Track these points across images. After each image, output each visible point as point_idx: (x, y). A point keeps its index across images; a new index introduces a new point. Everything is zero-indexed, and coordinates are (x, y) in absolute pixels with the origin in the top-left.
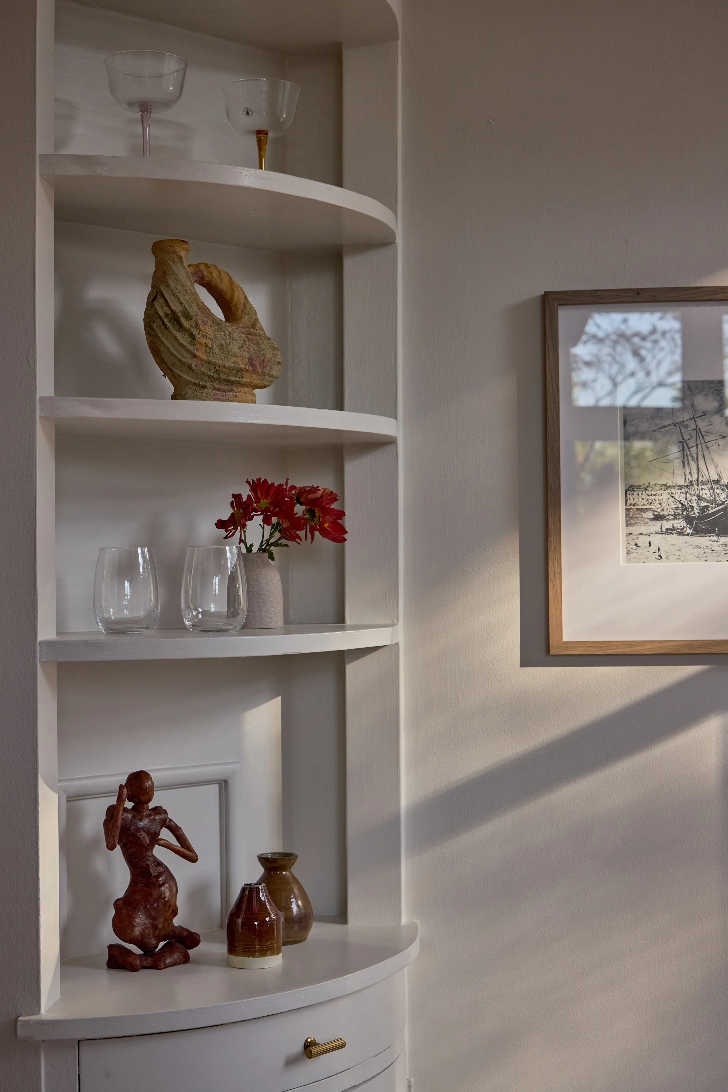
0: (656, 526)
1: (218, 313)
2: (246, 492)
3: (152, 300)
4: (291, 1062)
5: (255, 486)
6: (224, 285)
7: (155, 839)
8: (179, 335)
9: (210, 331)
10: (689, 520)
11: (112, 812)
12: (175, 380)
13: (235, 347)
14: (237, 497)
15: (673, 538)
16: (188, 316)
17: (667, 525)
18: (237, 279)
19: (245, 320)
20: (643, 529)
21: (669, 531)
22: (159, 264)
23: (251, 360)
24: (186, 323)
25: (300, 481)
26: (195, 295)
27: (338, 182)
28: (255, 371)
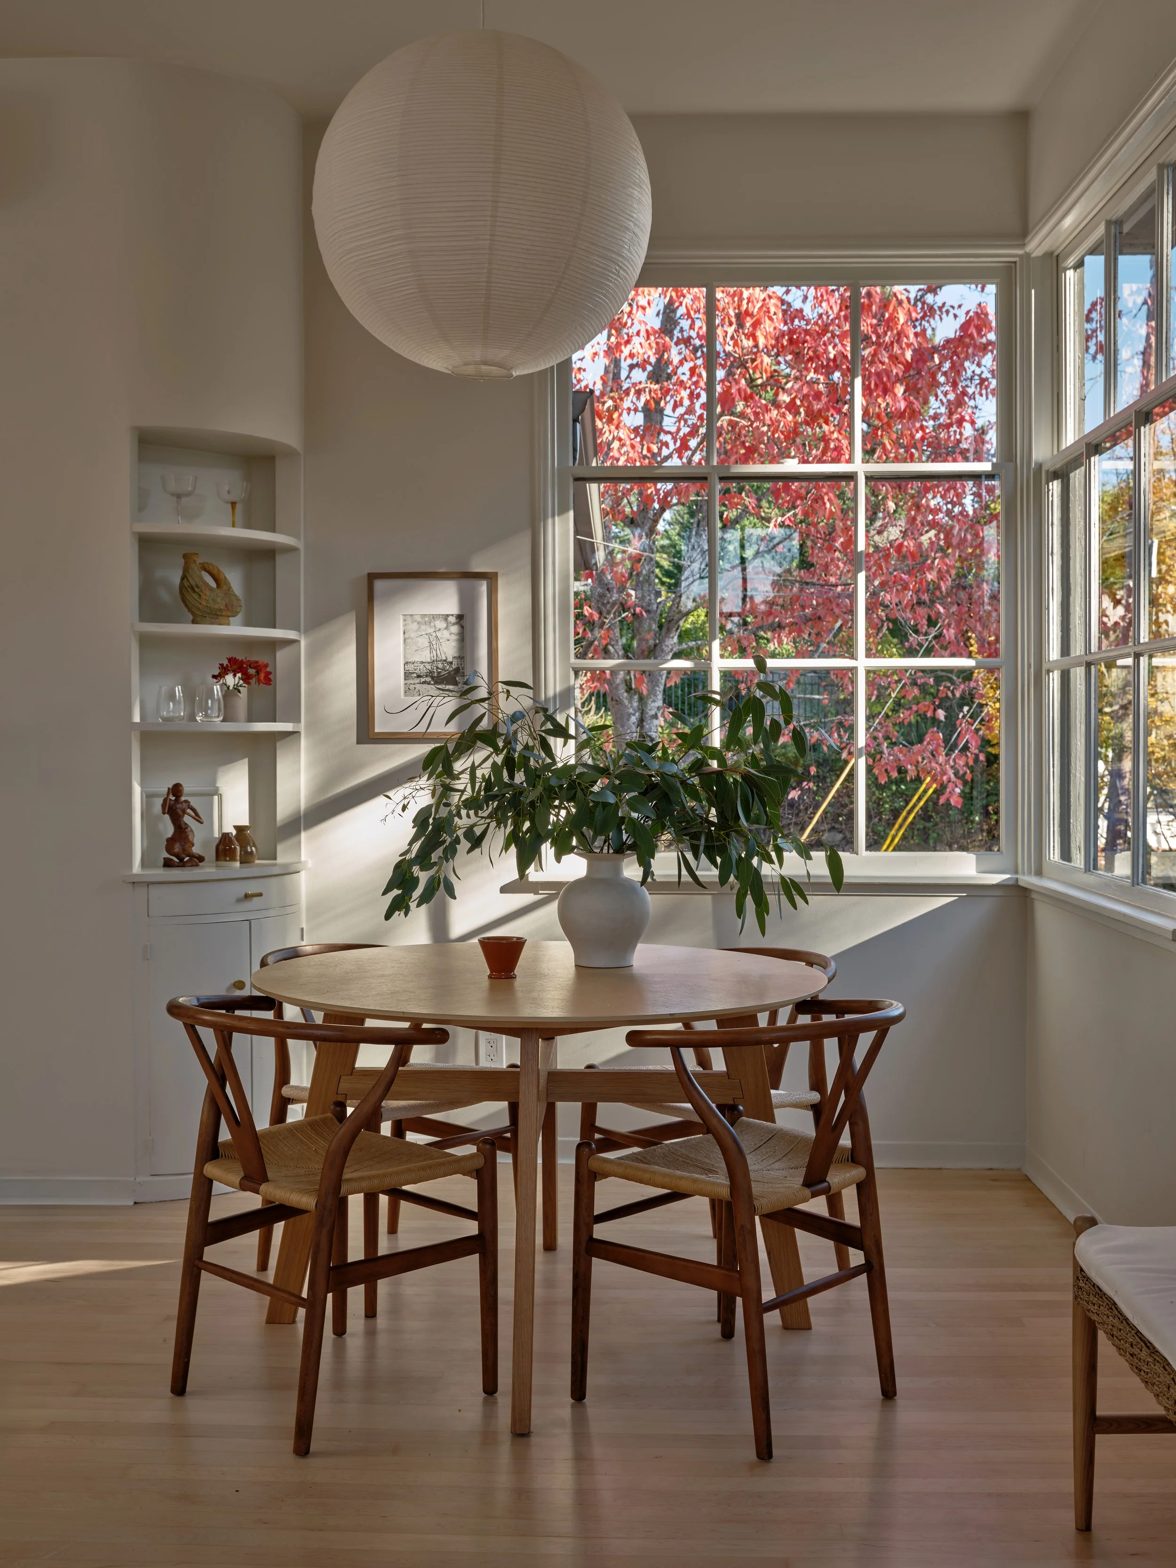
0: (418, 681)
1: (213, 584)
2: (226, 663)
3: (183, 579)
4: (239, 901)
5: (230, 660)
6: (215, 572)
7: (184, 812)
8: (193, 595)
9: (208, 593)
10: (433, 678)
11: (165, 800)
12: (193, 613)
13: (219, 600)
14: (222, 665)
15: (425, 686)
16: (198, 587)
17: (423, 680)
18: (221, 569)
19: (225, 587)
20: (412, 681)
21: (424, 683)
22: (186, 563)
23: (226, 605)
24: (196, 589)
25: (254, 658)
26: (201, 578)
27: (273, 530)
28: (228, 610)
